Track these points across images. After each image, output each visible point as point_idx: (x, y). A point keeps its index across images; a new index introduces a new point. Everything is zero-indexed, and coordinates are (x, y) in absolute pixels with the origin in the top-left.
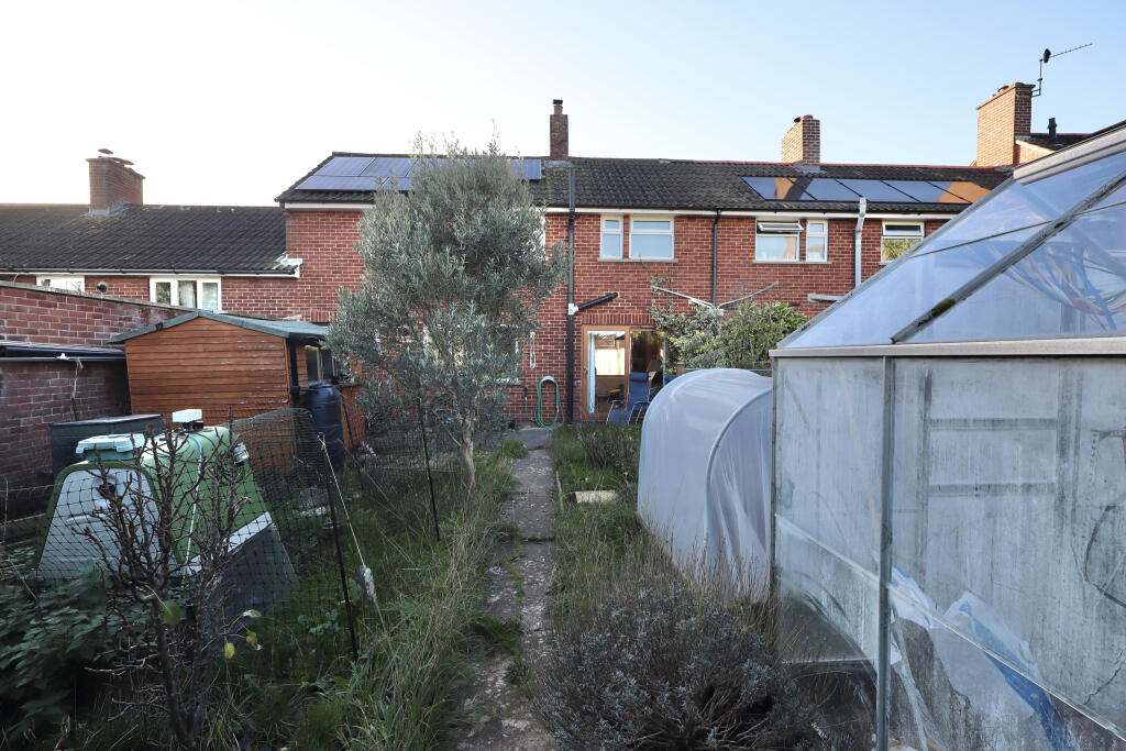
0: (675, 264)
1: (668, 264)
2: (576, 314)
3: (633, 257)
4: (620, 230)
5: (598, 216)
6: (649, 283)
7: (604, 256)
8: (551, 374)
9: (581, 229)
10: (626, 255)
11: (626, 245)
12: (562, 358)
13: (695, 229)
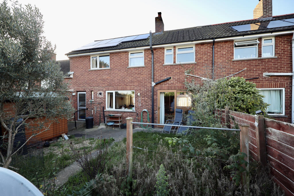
0: (195, 64)
1: (192, 64)
2: (155, 86)
3: (177, 63)
4: (172, 52)
5: (163, 48)
6: (184, 72)
7: (166, 63)
8: (146, 108)
9: (157, 54)
10: (175, 62)
11: (175, 58)
12: (150, 103)
13: (204, 48)
